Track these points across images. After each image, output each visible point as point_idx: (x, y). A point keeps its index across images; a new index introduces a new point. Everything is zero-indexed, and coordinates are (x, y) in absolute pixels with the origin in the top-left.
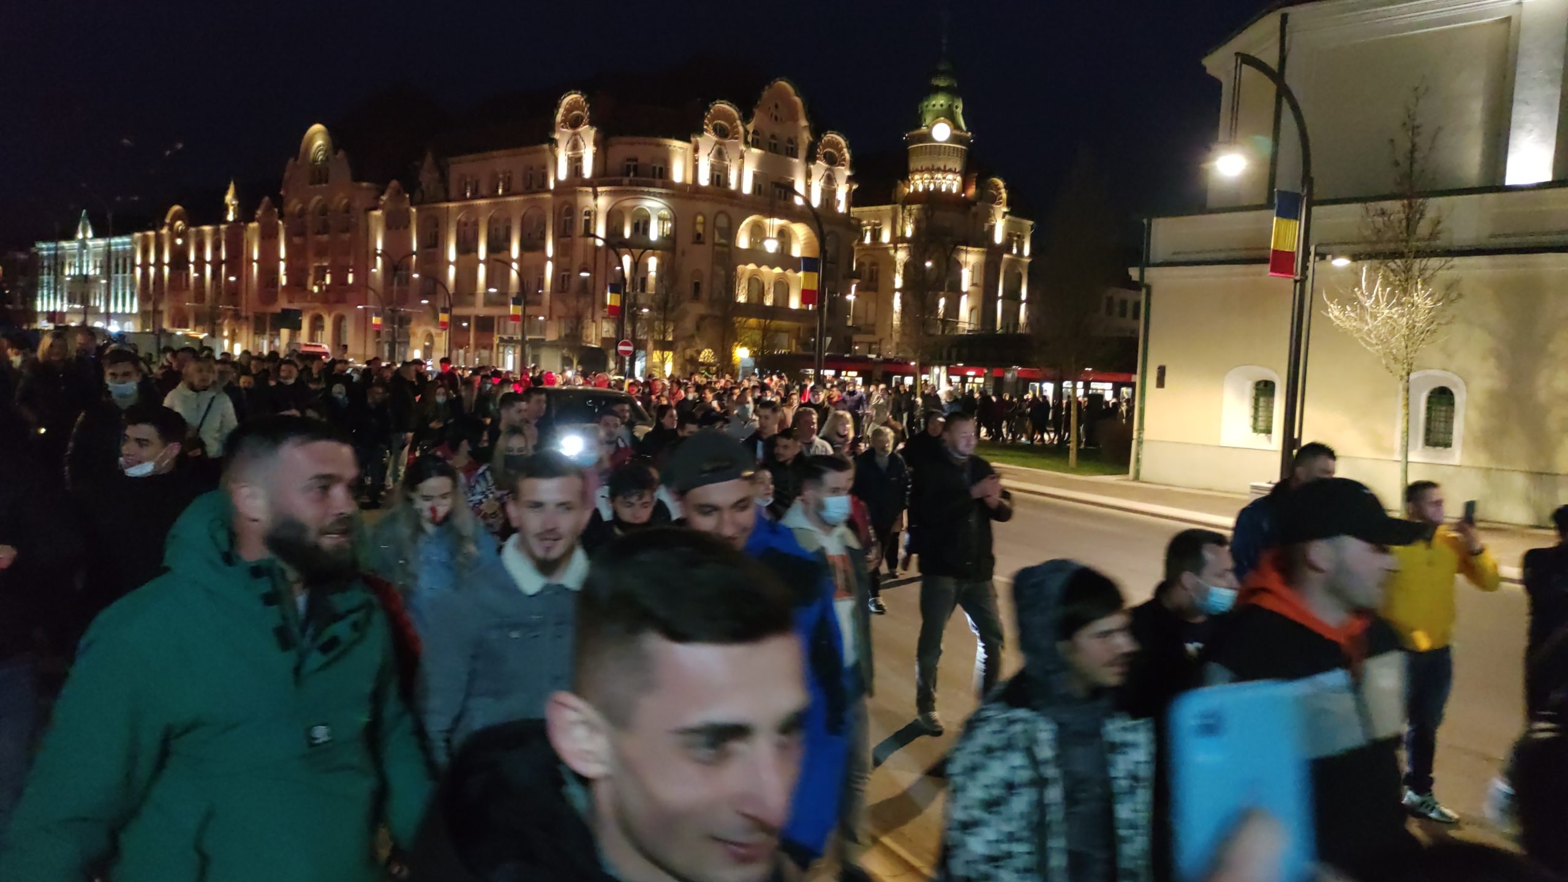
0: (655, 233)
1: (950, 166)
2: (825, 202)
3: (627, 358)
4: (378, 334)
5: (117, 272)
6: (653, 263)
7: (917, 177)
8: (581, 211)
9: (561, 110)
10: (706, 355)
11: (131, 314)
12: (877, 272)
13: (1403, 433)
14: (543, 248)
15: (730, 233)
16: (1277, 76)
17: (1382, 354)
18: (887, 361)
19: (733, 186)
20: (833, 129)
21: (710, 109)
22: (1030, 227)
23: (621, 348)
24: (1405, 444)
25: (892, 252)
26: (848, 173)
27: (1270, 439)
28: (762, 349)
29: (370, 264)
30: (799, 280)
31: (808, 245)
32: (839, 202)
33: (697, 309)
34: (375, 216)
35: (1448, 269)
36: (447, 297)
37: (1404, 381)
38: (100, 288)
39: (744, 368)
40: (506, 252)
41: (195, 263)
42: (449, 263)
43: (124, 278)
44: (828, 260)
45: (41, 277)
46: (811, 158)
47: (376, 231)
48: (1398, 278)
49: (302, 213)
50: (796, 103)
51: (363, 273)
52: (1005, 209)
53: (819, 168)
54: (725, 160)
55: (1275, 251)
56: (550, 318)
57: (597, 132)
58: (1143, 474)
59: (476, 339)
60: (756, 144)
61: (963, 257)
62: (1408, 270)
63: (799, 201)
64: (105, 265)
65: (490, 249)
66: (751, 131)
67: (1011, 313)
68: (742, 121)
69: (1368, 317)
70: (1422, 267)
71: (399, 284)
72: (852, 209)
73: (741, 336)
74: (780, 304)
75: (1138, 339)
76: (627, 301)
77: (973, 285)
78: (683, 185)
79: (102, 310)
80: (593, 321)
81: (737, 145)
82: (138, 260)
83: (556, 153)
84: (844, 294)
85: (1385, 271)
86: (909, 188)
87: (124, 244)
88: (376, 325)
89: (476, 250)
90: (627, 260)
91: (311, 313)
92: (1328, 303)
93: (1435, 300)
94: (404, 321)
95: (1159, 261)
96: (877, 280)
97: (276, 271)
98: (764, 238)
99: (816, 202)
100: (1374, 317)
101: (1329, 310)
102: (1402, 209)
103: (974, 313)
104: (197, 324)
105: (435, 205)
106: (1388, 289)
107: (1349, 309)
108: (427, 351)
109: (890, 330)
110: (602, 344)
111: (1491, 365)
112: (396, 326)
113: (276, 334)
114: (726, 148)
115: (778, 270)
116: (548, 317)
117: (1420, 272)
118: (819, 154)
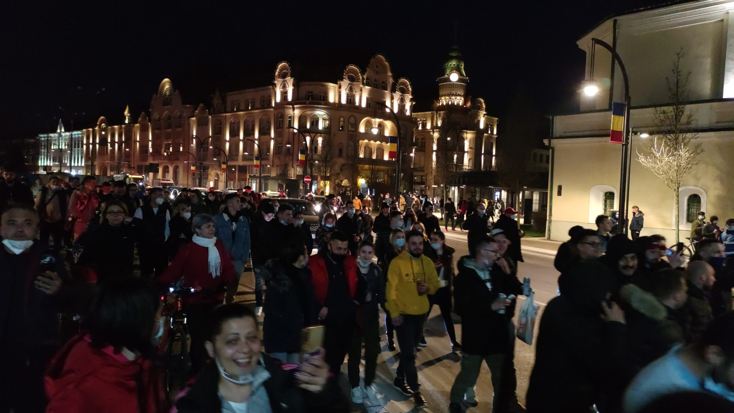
0: (321, 126)
1: (459, 92)
2: (400, 111)
3: (308, 184)
4: (194, 174)
5: (75, 147)
6: (320, 140)
7: (443, 98)
8: (287, 116)
9: (278, 70)
10: (345, 182)
11: (81, 166)
12: (425, 142)
13: (676, 216)
14: (269, 134)
15: (356, 125)
17: (665, 179)
19: (357, 104)
20: (403, 77)
21: (346, 68)
22: (496, 121)
23: (305, 179)
24: (678, 221)
25: (432, 133)
26: (411, 97)
28: (371, 179)
29: (190, 142)
30: (388, 147)
31: (392, 131)
32: (407, 110)
33: (341, 161)
34: (193, 120)
35: (696, 138)
36: (225, 157)
37: (676, 192)
38: (67, 154)
39: (363, 188)
40: (252, 136)
41: (110, 143)
42: (226, 141)
43: (78, 150)
44: (402, 137)
45: (41, 150)
46: (393, 90)
47: (193, 128)
48: (672, 143)
49: (159, 120)
50: (385, 64)
51: (187, 146)
52: (485, 113)
53: (397, 95)
54: (353, 92)
55: (613, 131)
56: (273, 166)
57: (294, 80)
58: (552, 237)
59: (239, 176)
60: (368, 84)
61: (465, 135)
62: (676, 139)
63: (388, 110)
64: (69, 144)
65: (245, 135)
66: (365, 78)
67: (488, 161)
68: (360, 73)
69: (658, 161)
70: (683, 137)
71: (204, 151)
72: (413, 114)
73: (361, 173)
74: (379, 158)
76: (308, 158)
77: (470, 148)
78: (334, 104)
79: (68, 165)
80: (293, 167)
81: (359, 85)
82: (85, 142)
83: (275, 90)
84: (409, 153)
85: (666, 140)
86: (439, 103)
87: (78, 134)
88: (193, 170)
89: (238, 135)
90: (308, 139)
91: (163, 165)
92: (639, 155)
93: (690, 153)
94: (206, 168)
95: (558, 136)
96: (425, 147)
97: (147, 146)
98: (372, 128)
99: (396, 110)
100: (661, 161)
101: (640, 158)
102: (673, 110)
103: (471, 161)
104: (111, 171)
105: (220, 115)
106: (667, 148)
107: (649, 158)
108: (216, 182)
109: (431, 169)
110: (297, 178)
111: (718, 184)
112: (202, 171)
113: (148, 175)
114: (354, 86)
115: (378, 142)
116: (272, 166)
117: (682, 140)
118: (397, 88)
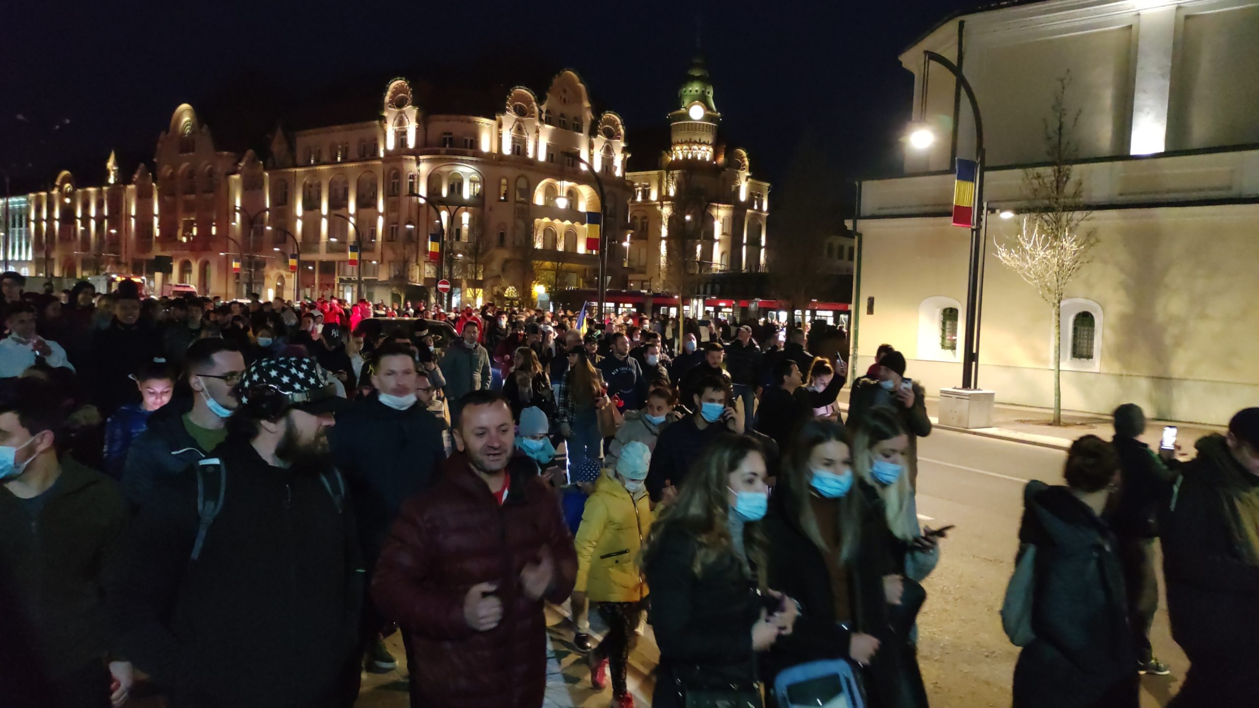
0: (467, 193)
1: (704, 139)
2: (605, 168)
3: (446, 294)
4: (238, 276)
5: (14, 226)
6: (466, 217)
7: (678, 148)
8: (407, 175)
9: (389, 93)
10: (510, 292)
11: (26, 261)
12: (647, 223)
13: (1055, 347)
14: (375, 206)
15: (529, 193)
16: (956, 69)
17: (1039, 287)
18: (657, 295)
19: (531, 155)
20: (610, 109)
21: (511, 92)
22: (767, 188)
23: (440, 286)
24: (1057, 356)
25: (659, 208)
26: (623, 145)
27: (955, 354)
28: (556, 286)
29: (231, 217)
30: (584, 231)
31: (591, 202)
32: (616, 168)
33: (503, 254)
34: (235, 180)
35: (1088, 220)
36: (296, 246)
37: (1056, 308)
39: (541, 301)
40: (344, 209)
41: (81, 219)
42: (297, 217)
43: (20, 232)
44: (608, 213)
46: (593, 133)
47: (235, 191)
48: (1050, 227)
49: (172, 176)
50: (580, 88)
51: (224, 225)
52: (748, 174)
53: (600, 141)
54: (523, 134)
55: (956, 206)
56: (382, 262)
57: (419, 111)
59: (321, 279)
60: (548, 121)
61: (715, 212)
62: (1058, 221)
63: (584, 167)
64: (3, 220)
65: (331, 206)
66: (544, 111)
67: (754, 257)
68: (536, 101)
69: (1028, 258)
70: (1069, 218)
71: (255, 234)
72: (626, 174)
73: (538, 275)
74: (570, 250)
75: (853, 276)
76: (445, 248)
77: (724, 234)
78: (490, 154)
79: (1, 258)
80: (418, 265)
81: (533, 122)
82: (33, 216)
83: (385, 127)
84: (621, 242)
85: (1041, 222)
86: (672, 157)
87: (20, 203)
88: (236, 269)
89: (319, 207)
90: (444, 215)
91: (181, 259)
92: (998, 247)
93: (1079, 243)
94: (260, 265)
95: (869, 214)
96: (647, 231)
97: (151, 225)
98: (556, 197)
99: (597, 168)
100: (1033, 258)
101: (999, 252)
102: (1053, 173)
103: (725, 256)
104: (83, 269)
105: (284, 170)
106: (1043, 236)
107: (1014, 252)
108: (279, 290)
109: (658, 269)
110: (424, 283)
111: (1121, 295)
112: (252, 270)
113: (151, 277)
114: (524, 124)
115: (568, 223)
116: (380, 262)
117: (1067, 222)
118: (599, 129)
